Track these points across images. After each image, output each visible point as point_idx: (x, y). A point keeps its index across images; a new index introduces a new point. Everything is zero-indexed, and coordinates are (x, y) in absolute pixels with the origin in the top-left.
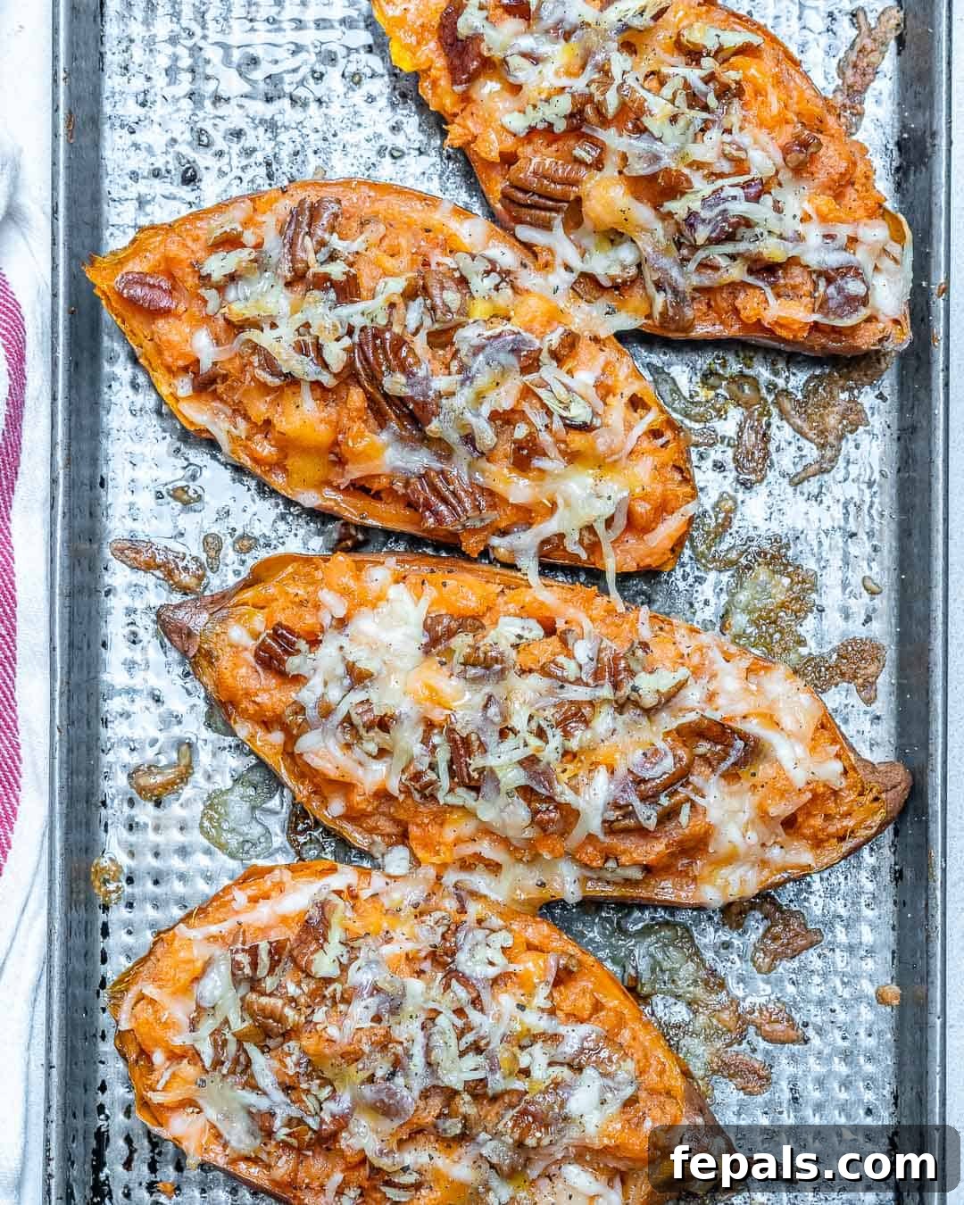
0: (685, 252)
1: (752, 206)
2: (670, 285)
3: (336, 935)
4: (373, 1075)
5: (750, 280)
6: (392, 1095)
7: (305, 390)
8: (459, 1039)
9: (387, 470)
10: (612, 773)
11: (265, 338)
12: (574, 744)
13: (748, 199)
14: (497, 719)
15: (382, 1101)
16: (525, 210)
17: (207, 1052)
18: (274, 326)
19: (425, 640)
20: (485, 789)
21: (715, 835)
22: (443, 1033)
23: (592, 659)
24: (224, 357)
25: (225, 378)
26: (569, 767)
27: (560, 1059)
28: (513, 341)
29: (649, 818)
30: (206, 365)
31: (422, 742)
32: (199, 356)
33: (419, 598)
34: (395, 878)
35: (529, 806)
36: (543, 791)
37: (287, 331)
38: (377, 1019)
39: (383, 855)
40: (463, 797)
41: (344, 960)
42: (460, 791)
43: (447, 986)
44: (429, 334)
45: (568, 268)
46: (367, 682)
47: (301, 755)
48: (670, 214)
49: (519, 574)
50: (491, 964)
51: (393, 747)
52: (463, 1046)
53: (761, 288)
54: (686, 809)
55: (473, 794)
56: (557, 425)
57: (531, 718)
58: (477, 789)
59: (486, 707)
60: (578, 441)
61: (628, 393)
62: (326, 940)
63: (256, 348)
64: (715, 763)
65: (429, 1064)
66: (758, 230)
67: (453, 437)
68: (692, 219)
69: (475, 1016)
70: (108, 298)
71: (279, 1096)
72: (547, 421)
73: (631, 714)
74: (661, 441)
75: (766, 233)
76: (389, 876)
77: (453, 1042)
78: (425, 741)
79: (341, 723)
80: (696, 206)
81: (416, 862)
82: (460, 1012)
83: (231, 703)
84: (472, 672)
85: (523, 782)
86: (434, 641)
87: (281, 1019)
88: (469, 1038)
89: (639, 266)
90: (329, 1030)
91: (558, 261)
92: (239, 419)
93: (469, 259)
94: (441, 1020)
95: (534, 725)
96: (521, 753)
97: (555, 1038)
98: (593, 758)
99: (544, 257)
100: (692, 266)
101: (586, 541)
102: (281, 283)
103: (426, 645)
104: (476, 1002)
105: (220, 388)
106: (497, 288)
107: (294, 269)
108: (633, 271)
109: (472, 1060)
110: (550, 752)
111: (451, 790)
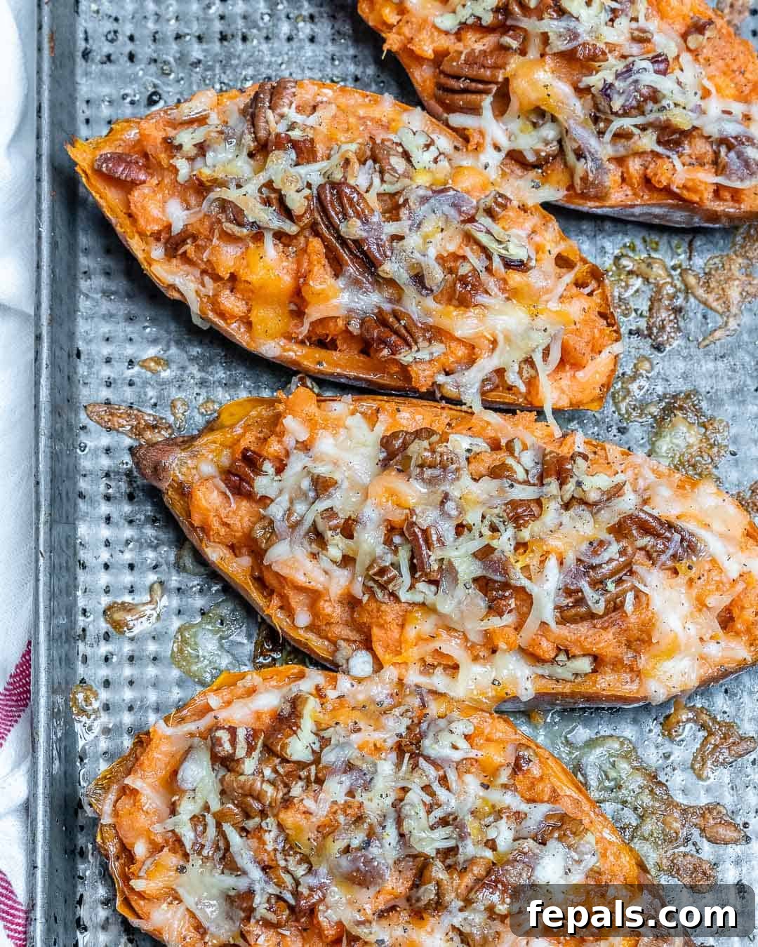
0: (602, 125)
1: (659, 78)
2: (590, 152)
3: (307, 724)
4: (349, 846)
5: (660, 149)
6: (368, 862)
7: (269, 240)
8: (429, 812)
9: (342, 312)
10: (562, 563)
11: (232, 194)
12: (525, 534)
13: (657, 72)
14: (454, 513)
15: (358, 870)
16: (457, 97)
17: (188, 836)
18: (239, 186)
19: (382, 456)
20: (444, 583)
21: (658, 624)
22: (412, 805)
23: (537, 463)
24: (192, 220)
25: (195, 238)
26: (520, 558)
27: (525, 833)
28: (454, 196)
29: (597, 602)
30: (177, 227)
31: (385, 543)
32: (171, 220)
33: (374, 426)
34: (360, 681)
35: (486, 595)
36: (498, 578)
37: (251, 188)
38: (351, 793)
39: (348, 660)
40: (424, 591)
41: (316, 747)
42: (421, 586)
43: (416, 766)
44: (379, 195)
45: (497, 148)
46: (331, 490)
47: (270, 566)
48: (588, 89)
49: (464, 408)
50: (455, 747)
51: (356, 552)
52: (432, 820)
53: (669, 157)
54: (630, 597)
55: (433, 588)
56: (497, 264)
57: (483, 517)
58: (436, 583)
59: (442, 503)
60: (516, 278)
61: (555, 252)
62: (299, 727)
63: (224, 205)
64: (655, 555)
65: (402, 835)
66: (664, 103)
67: (403, 276)
68: (607, 89)
69: (442, 794)
70: (87, 175)
71: (256, 874)
72: (487, 263)
73: (577, 509)
74: (588, 290)
75: (672, 106)
76: (354, 678)
77: (423, 814)
78: (388, 542)
79: (307, 533)
80: (610, 79)
81: (378, 666)
82: (427, 788)
83: (203, 529)
84: (428, 473)
85: (479, 573)
86: (391, 456)
87: (258, 797)
88: (438, 813)
89: (560, 142)
90: (305, 802)
91: (488, 141)
92: (207, 279)
93: (411, 135)
94: (411, 796)
95: (486, 522)
96: (476, 545)
97: (519, 816)
98: (545, 548)
99: (475, 139)
100: (608, 137)
101: (525, 375)
102: (245, 152)
103: (384, 460)
104: (443, 780)
105: (189, 247)
106: (436, 161)
107: (256, 139)
108: (554, 147)
109: (442, 832)
110: (504, 542)
111: (412, 587)
